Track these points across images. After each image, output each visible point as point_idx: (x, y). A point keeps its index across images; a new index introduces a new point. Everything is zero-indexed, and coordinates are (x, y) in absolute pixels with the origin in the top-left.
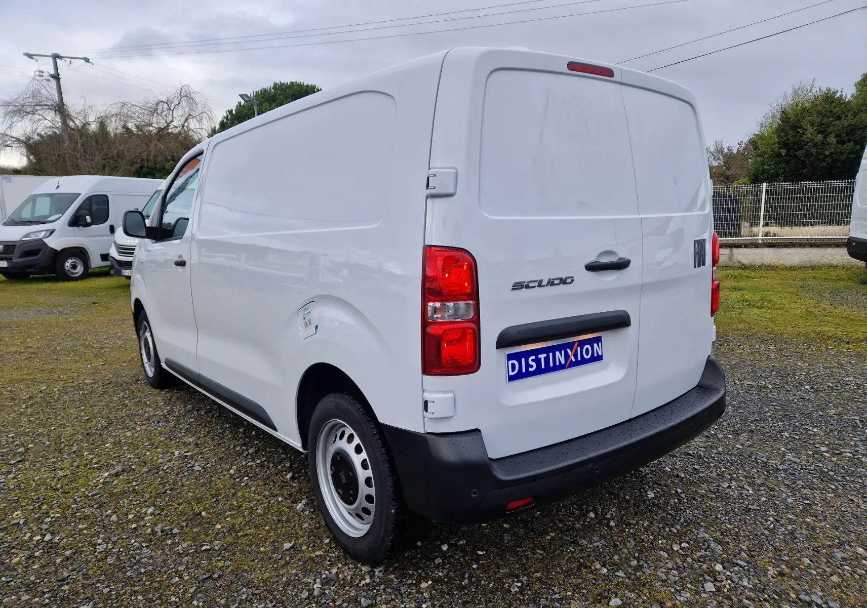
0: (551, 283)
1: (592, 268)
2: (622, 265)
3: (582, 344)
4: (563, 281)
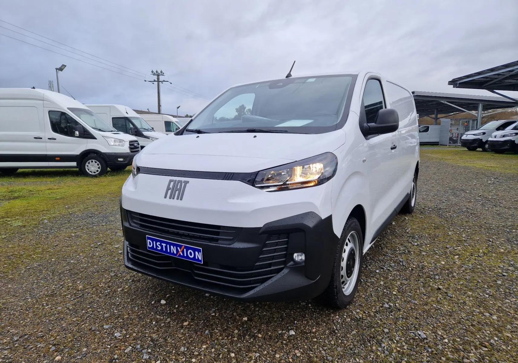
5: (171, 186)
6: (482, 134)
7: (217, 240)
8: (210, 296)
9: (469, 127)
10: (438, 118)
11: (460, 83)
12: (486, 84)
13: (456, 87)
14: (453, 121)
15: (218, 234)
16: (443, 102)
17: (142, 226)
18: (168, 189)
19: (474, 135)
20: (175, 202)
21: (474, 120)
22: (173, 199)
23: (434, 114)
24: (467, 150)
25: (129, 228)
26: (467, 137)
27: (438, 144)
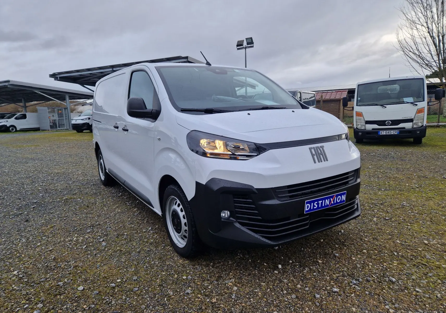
5: (314, 153)
6: (88, 119)
7: (347, 183)
8: (279, 247)
9: (63, 114)
10: (27, 107)
11: (60, 77)
12: (80, 80)
13: (58, 80)
14: (50, 109)
15: (347, 178)
16: (36, 92)
17: (291, 197)
18: (313, 155)
19: (82, 120)
20: (323, 164)
21: (65, 109)
22: (322, 161)
23: (22, 102)
24: (77, 132)
25: (282, 203)
26: (77, 122)
27: (39, 130)
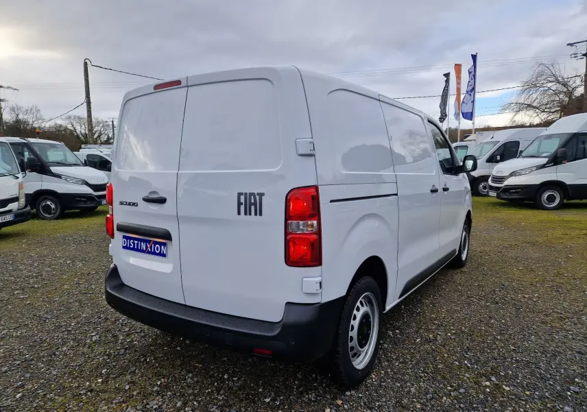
0: (129, 204)
1: (147, 200)
2: (162, 201)
3: (155, 243)
4: (134, 204)
